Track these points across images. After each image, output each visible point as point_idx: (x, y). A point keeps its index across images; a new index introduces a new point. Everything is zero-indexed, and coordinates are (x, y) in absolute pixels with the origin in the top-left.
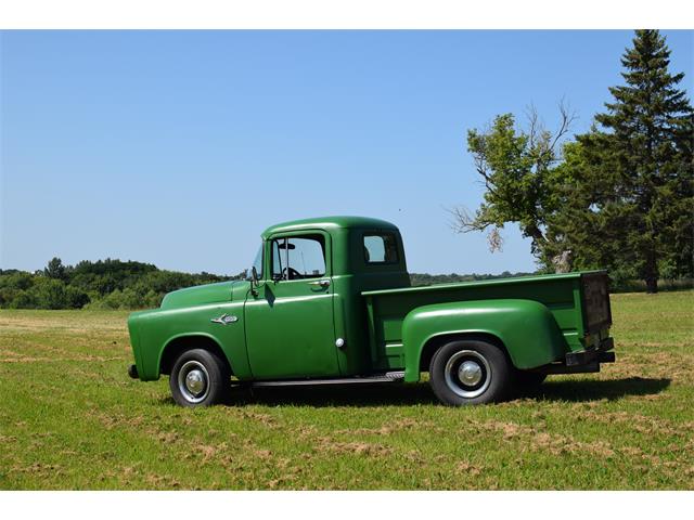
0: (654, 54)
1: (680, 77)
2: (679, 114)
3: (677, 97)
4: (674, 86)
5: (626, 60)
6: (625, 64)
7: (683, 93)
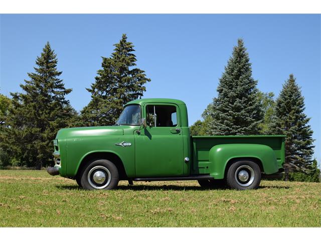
0: (51, 61)
1: (60, 73)
2: (58, 90)
3: (59, 82)
4: (57, 77)
5: (37, 61)
6: (37, 63)
7: (61, 81)
